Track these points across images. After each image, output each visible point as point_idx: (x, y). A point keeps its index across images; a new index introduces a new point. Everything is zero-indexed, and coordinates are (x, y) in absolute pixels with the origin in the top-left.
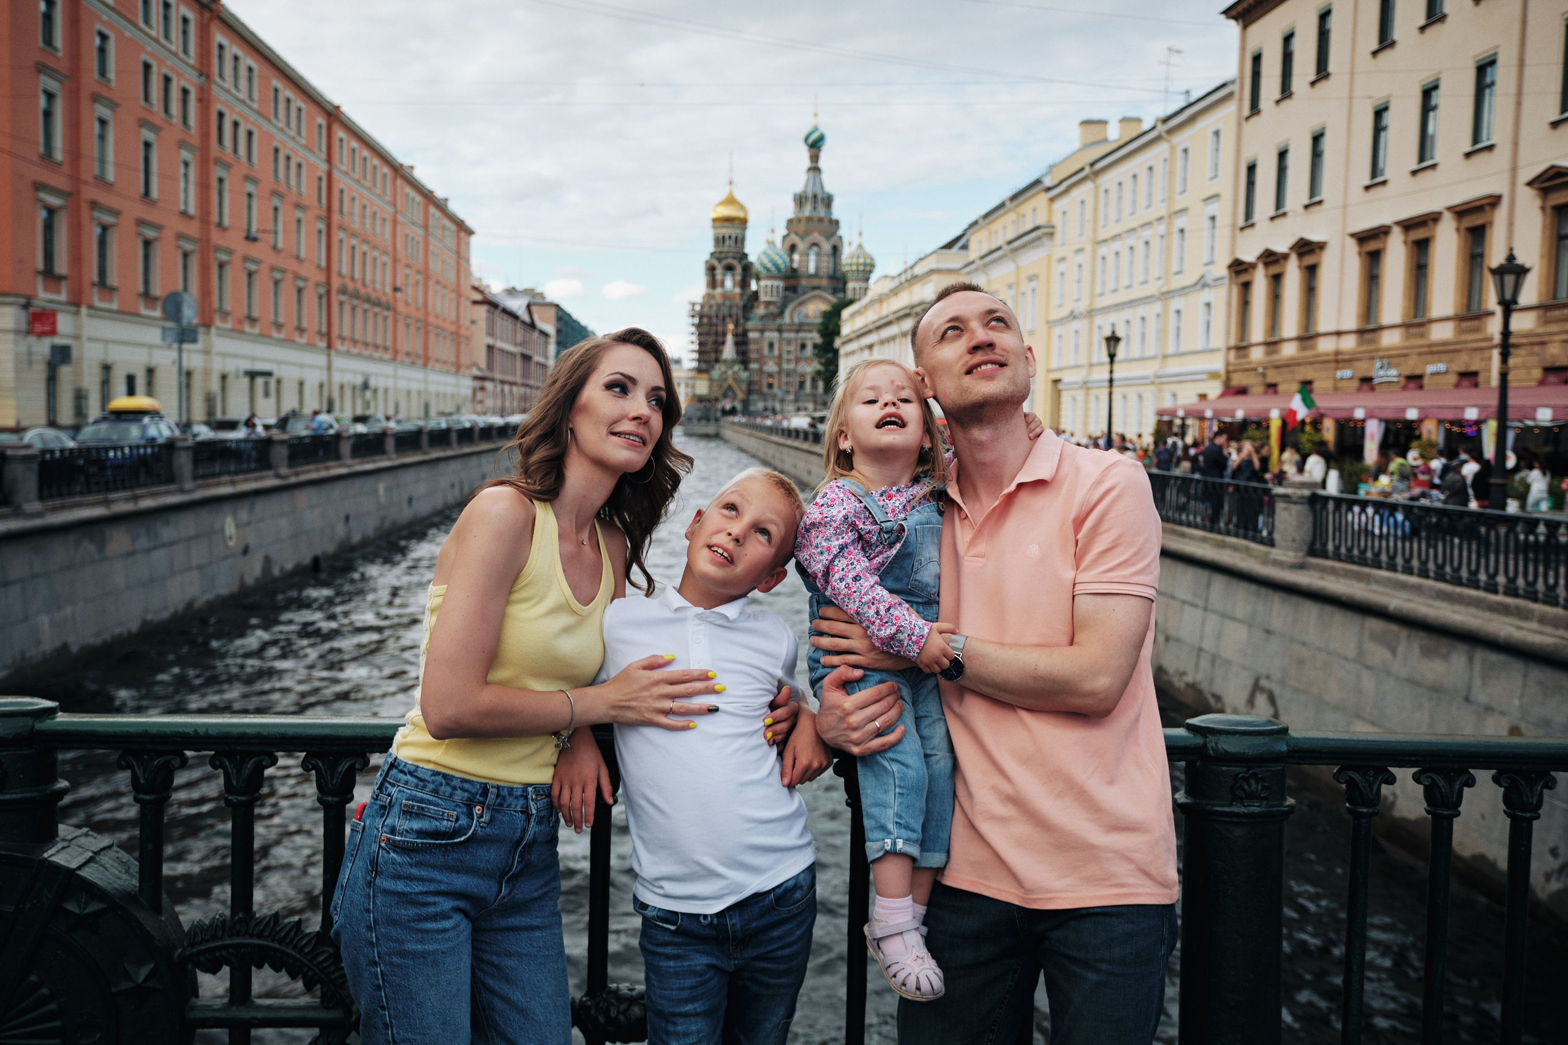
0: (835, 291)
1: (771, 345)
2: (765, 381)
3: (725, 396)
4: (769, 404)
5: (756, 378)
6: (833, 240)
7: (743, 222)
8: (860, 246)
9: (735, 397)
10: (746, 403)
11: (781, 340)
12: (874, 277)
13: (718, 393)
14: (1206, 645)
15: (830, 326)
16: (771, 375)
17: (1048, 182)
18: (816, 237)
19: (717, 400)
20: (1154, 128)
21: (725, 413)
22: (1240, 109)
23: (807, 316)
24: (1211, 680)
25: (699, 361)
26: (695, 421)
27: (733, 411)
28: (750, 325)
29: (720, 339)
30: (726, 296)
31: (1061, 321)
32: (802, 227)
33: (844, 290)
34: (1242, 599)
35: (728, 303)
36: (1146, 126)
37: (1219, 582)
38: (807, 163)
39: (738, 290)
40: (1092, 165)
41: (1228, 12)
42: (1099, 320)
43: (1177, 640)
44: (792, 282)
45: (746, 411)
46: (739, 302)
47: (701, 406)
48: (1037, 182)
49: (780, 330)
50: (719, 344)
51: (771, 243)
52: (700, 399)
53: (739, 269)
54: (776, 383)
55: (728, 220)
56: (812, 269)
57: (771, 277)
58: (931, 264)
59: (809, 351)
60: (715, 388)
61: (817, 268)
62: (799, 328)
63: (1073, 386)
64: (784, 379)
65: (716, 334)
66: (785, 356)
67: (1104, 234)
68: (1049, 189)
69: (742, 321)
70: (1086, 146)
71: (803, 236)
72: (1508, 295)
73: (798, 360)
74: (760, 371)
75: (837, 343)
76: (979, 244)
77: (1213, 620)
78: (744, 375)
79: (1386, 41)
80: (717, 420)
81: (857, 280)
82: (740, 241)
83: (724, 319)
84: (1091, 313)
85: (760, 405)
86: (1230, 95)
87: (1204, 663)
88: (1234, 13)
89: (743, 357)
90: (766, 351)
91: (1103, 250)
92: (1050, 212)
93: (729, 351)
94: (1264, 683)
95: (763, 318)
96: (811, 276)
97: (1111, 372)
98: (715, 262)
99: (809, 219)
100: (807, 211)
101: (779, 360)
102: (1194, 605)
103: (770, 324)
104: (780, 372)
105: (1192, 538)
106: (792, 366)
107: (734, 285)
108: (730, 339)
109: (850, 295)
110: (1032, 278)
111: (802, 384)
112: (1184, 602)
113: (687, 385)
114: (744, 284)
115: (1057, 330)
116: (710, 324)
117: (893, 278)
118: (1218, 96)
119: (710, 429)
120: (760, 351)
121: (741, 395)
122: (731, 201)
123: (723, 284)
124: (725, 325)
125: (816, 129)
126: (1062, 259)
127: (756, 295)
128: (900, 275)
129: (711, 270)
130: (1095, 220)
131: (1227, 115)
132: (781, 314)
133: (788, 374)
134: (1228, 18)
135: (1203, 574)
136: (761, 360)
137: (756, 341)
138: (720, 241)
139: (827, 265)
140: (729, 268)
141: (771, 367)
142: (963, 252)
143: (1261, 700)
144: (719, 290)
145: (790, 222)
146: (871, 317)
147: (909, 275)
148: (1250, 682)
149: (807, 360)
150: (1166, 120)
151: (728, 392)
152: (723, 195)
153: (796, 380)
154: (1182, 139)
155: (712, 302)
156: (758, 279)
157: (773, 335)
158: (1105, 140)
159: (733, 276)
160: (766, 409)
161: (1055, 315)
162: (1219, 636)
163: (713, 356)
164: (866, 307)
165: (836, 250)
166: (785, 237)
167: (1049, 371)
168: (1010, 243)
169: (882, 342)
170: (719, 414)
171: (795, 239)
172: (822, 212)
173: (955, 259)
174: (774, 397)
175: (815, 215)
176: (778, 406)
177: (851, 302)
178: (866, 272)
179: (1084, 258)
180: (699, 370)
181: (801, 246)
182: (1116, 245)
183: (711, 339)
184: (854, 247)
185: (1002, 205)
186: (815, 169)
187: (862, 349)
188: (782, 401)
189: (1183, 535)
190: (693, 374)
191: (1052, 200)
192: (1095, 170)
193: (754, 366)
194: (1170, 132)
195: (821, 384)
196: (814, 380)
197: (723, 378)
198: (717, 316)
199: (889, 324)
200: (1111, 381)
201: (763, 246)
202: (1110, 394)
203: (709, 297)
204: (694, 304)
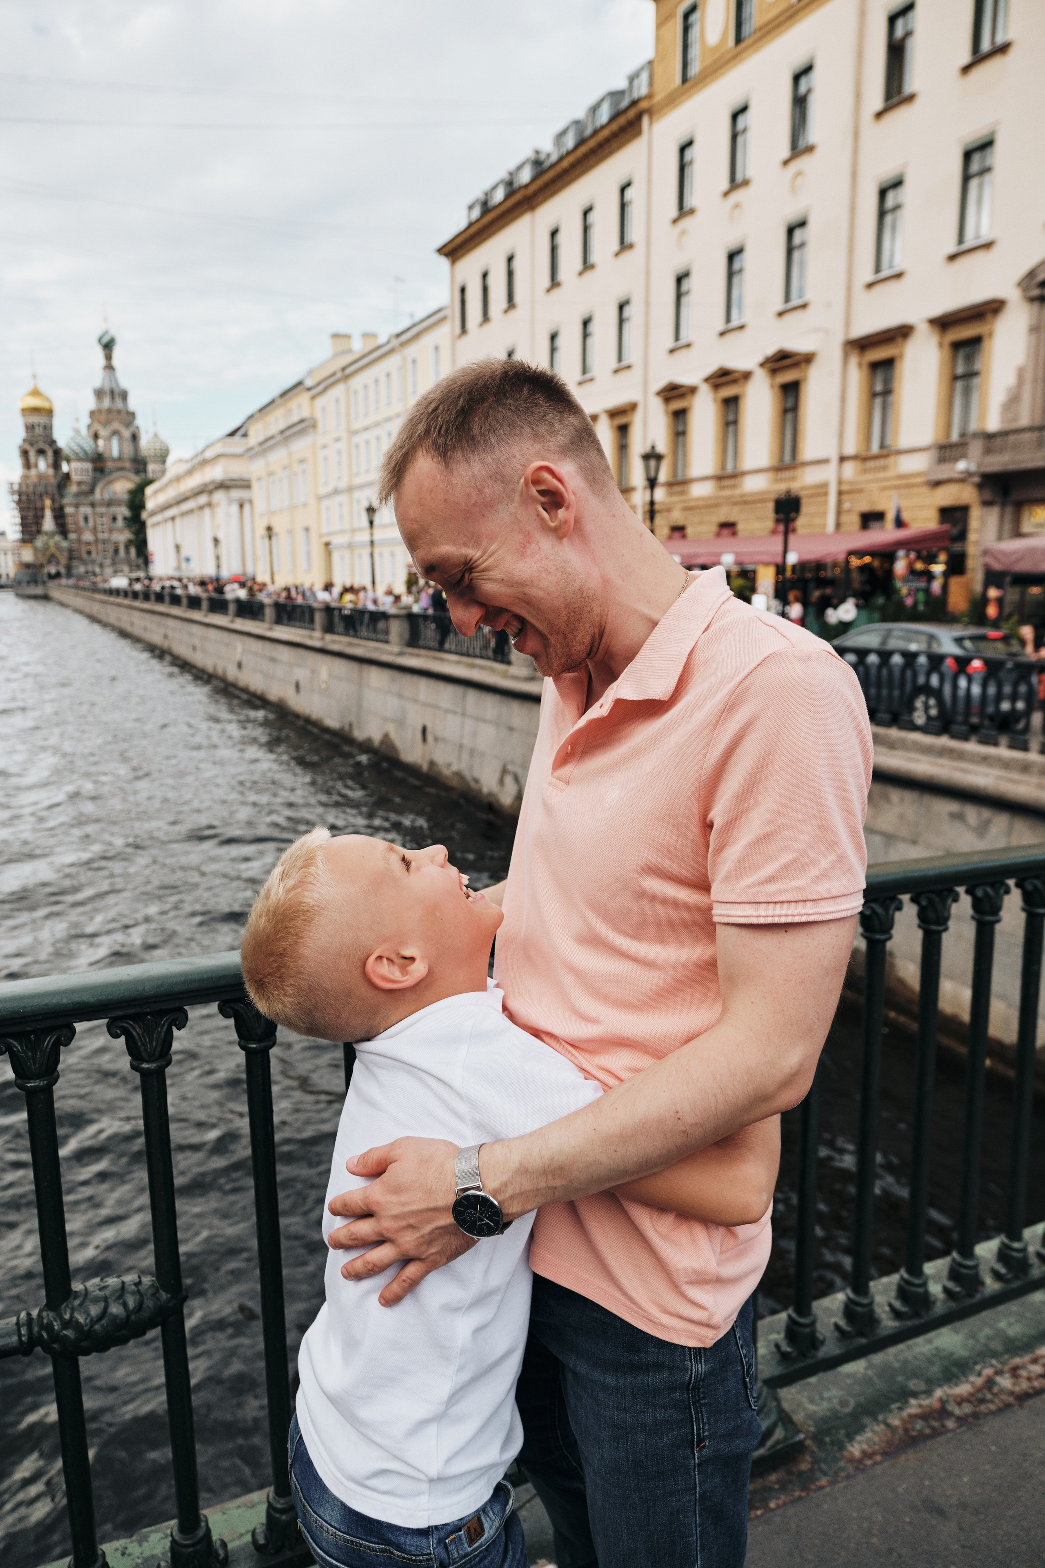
0: (137, 472)
1: (86, 519)
2: (84, 549)
3: (49, 561)
4: (90, 568)
5: (75, 546)
6: (132, 429)
7: (49, 412)
8: (156, 435)
9: (58, 563)
10: (69, 568)
11: (94, 514)
12: (170, 460)
13: (43, 560)
14: (466, 741)
15: (136, 502)
16: (88, 544)
17: (309, 383)
18: (116, 425)
19: (42, 566)
20: (388, 342)
21: (52, 577)
22: (453, 328)
23: (115, 493)
24: (471, 768)
25: (23, 532)
26: (24, 584)
27: (58, 575)
28: (65, 501)
29: (40, 513)
30: (41, 476)
31: (328, 496)
32: (103, 417)
33: (145, 471)
34: (490, 705)
35: (43, 482)
36: (382, 339)
37: (472, 695)
38: (101, 361)
39: (51, 472)
40: (343, 369)
41: (441, 251)
42: (357, 495)
43: (444, 740)
44: (99, 465)
45: (69, 575)
46: (53, 481)
47: (30, 571)
48: (300, 384)
49: (93, 505)
50: (39, 518)
51: (77, 431)
52: (27, 566)
53: (50, 453)
54: (93, 549)
55: (36, 410)
56: (115, 453)
57: (79, 459)
58: (218, 449)
59: (120, 523)
60: (40, 555)
61: (121, 453)
62: (110, 503)
63: (341, 547)
64: (101, 546)
65: (35, 509)
66: (99, 528)
67: (356, 426)
68: (309, 389)
69: (57, 497)
70: (337, 355)
71: (105, 424)
72: (652, 474)
73: (111, 531)
74: (79, 541)
75: (144, 515)
76: (257, 434)
77: (469, 723)
78: (65, 544)
79: (555, 283)
80: (44, 583)
81: (155, 462)
82: (48, 428)
83: (41, 496)
84: (350, 489)
85: (81, 569)
86: (444, 319)
87: (465, 756)
88: (446, 250)
89: (62, 529)
90: (82, 523)
91: (357, 439)
92: (312, 407)
93: (48, 524)
94: (510, 767)
95: (77, 495)
96: (114, 460)
97: (372, 534)
98: (27, 447)
99: (109, 411)
100: (107, 403)
101: (95, 531)
102: (454, 713)
103: (83, 500)
104: (97, 541)
105: (449, 661)
106: (106, 536)
107: (48, 466)
108: (48, 515)
109: (150, 475)
110: (302, 461)
111: (116, 551)
112: (447, 711)
113: (13, 554)
114: (56, 466)
115: (325, 503)
116: (29, 500)
117: (187, 461)
118: (435, 319)
119: (39, 590)
120: (76, 523)
121: (63, 561)
122: (36, 393)
123: (36, 466)
124: (42, 500)
125: (106, 333)
126: (325, 447)
127: (67, 476)
128: (192, 459)
129: (25, 453)
130: (348, 415)
131: (444, 333)
132: (92, 491)
133: (104, 542)
134: (441, 254)
135: (459, 690)
136: (78, 531)
137: (72, 515)
138: (30, 428)
139: (128, 450)
140: (41, 452)
141: (88, 537)
142: (244, 440)
143: (509, 780)
144: (33, 472)
145: (92, 414)
146: (170, 494)
147: (200, 458)
148: (499, 768)
149: (120, 531)
150: (398, 335)
151: (52, 559)
152: (30, 387)
153: (111, 548)
154: (412, 351)
155: (28, 481)
156: (68, 461)
157: (85, 510)
158: (350, 351)
159: (46, 460)
160: (87, 572)
161: (323, 491)
162: (474, 734)
163: (34, 528)
164: (167, 485)
165: (135, 437)
166: (89, 427)
167: (321, 536)
168: (282, 432)
169: (183, 514)
170: (45, 578)
171: (97, 427)
172: (119, 404)
173: (237, 445)
174: (93, 562)
175: (114, 407)
176: (97, 570)
177: (150, 482)
178: (162, 457)
179: (342, 445)
180: (23, 541)
181: (103, 432)
182: (366, 435)
183: (31, 514)
184: (151, 434)
185: (272, 402)
186: (109, 367)
187: (166, 521)
188: (101, 566)
189: (442, 660)
190: (18, 544)
191: (313, 398)
192: (345, 375)
193: (73, 536)
194: (403, 345)
195: (133, 551)
196: (127, 547)
197: (46, 547)
198: (34, 493)
199: (186, 499)
200: (372, 543)
201: (70, 433)
202: (372, 555)
203: (25, 477)
204: (12, 484)
